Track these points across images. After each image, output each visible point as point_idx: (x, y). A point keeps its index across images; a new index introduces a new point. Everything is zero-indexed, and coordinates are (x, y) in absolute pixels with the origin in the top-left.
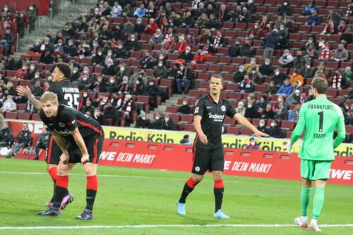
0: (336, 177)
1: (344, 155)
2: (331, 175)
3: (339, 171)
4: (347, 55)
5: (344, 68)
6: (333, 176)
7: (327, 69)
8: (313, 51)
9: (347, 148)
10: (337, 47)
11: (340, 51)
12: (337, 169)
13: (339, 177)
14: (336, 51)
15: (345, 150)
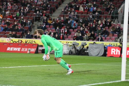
0: (15, 50)
1: (18, 42)
2: (13, 50)
3: (16, 48)
4: (17, 7)
5: (17, 12)
6: (14, 50)
7: (11, 12)
8: (5, 6)
9: (19, 40)
10: (13, 5)
11: (15, 6)
12: (15, 47)
13: (16, 50)
14: (13, 6)
15: (18, 41)
